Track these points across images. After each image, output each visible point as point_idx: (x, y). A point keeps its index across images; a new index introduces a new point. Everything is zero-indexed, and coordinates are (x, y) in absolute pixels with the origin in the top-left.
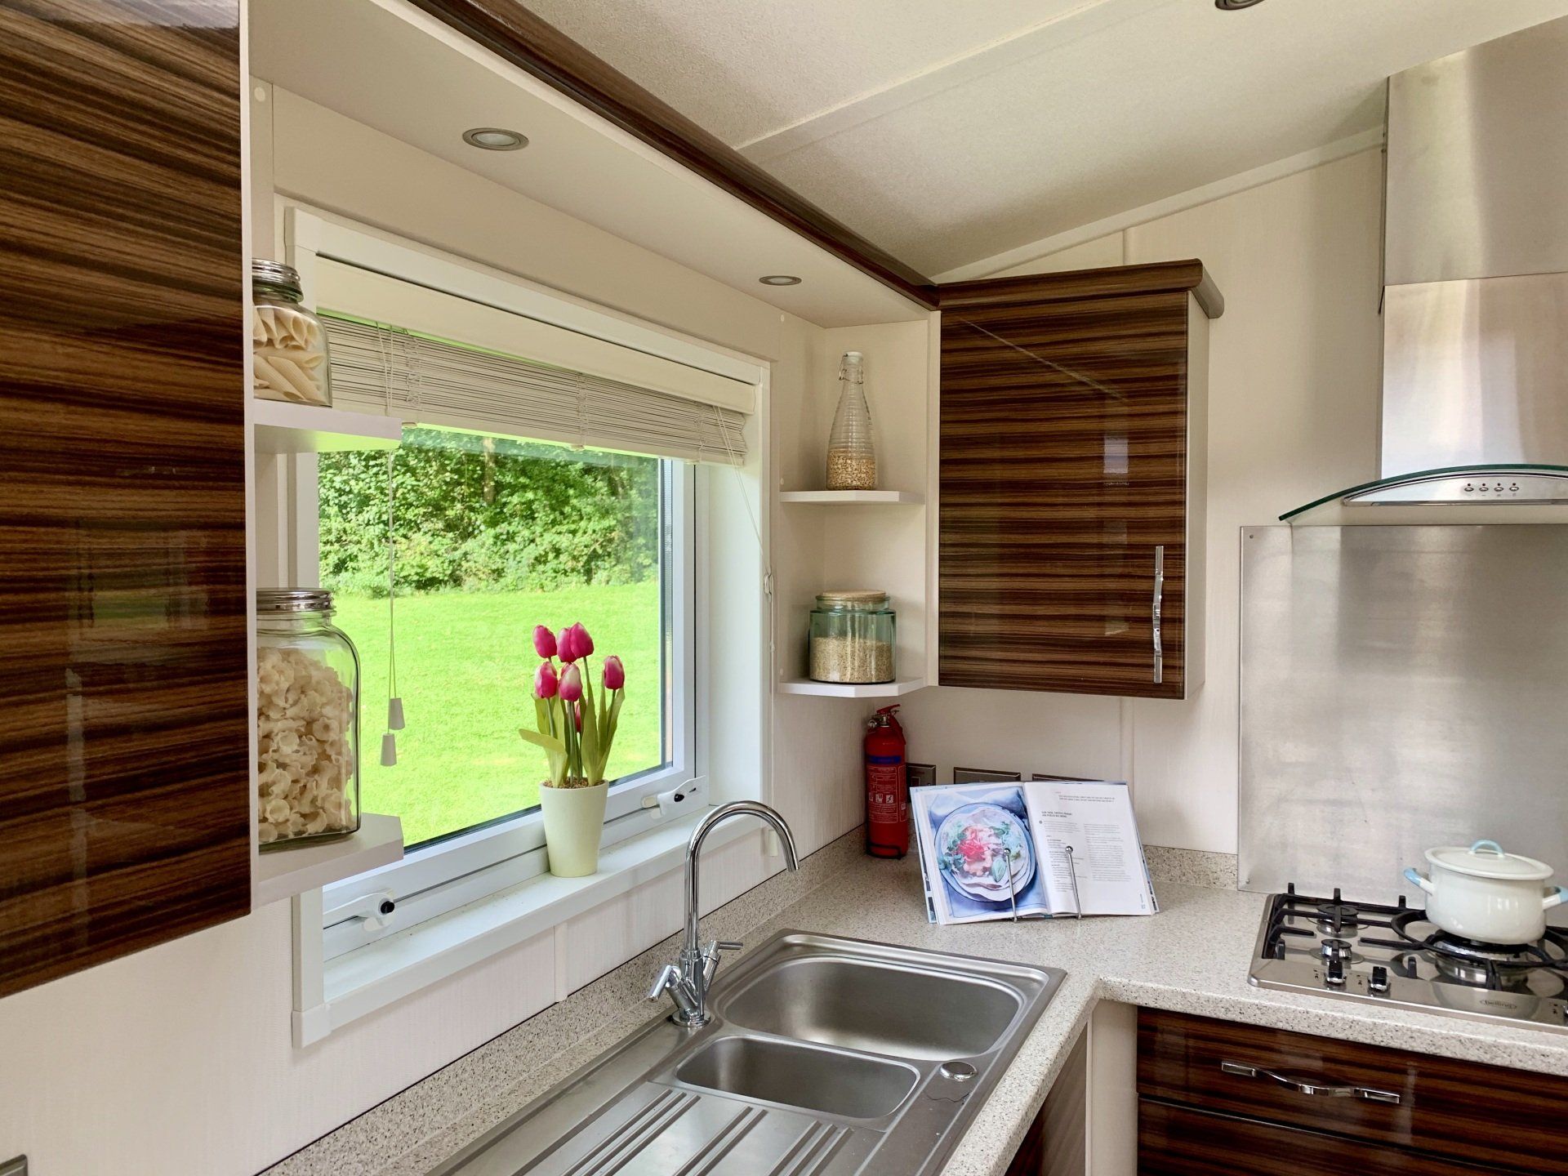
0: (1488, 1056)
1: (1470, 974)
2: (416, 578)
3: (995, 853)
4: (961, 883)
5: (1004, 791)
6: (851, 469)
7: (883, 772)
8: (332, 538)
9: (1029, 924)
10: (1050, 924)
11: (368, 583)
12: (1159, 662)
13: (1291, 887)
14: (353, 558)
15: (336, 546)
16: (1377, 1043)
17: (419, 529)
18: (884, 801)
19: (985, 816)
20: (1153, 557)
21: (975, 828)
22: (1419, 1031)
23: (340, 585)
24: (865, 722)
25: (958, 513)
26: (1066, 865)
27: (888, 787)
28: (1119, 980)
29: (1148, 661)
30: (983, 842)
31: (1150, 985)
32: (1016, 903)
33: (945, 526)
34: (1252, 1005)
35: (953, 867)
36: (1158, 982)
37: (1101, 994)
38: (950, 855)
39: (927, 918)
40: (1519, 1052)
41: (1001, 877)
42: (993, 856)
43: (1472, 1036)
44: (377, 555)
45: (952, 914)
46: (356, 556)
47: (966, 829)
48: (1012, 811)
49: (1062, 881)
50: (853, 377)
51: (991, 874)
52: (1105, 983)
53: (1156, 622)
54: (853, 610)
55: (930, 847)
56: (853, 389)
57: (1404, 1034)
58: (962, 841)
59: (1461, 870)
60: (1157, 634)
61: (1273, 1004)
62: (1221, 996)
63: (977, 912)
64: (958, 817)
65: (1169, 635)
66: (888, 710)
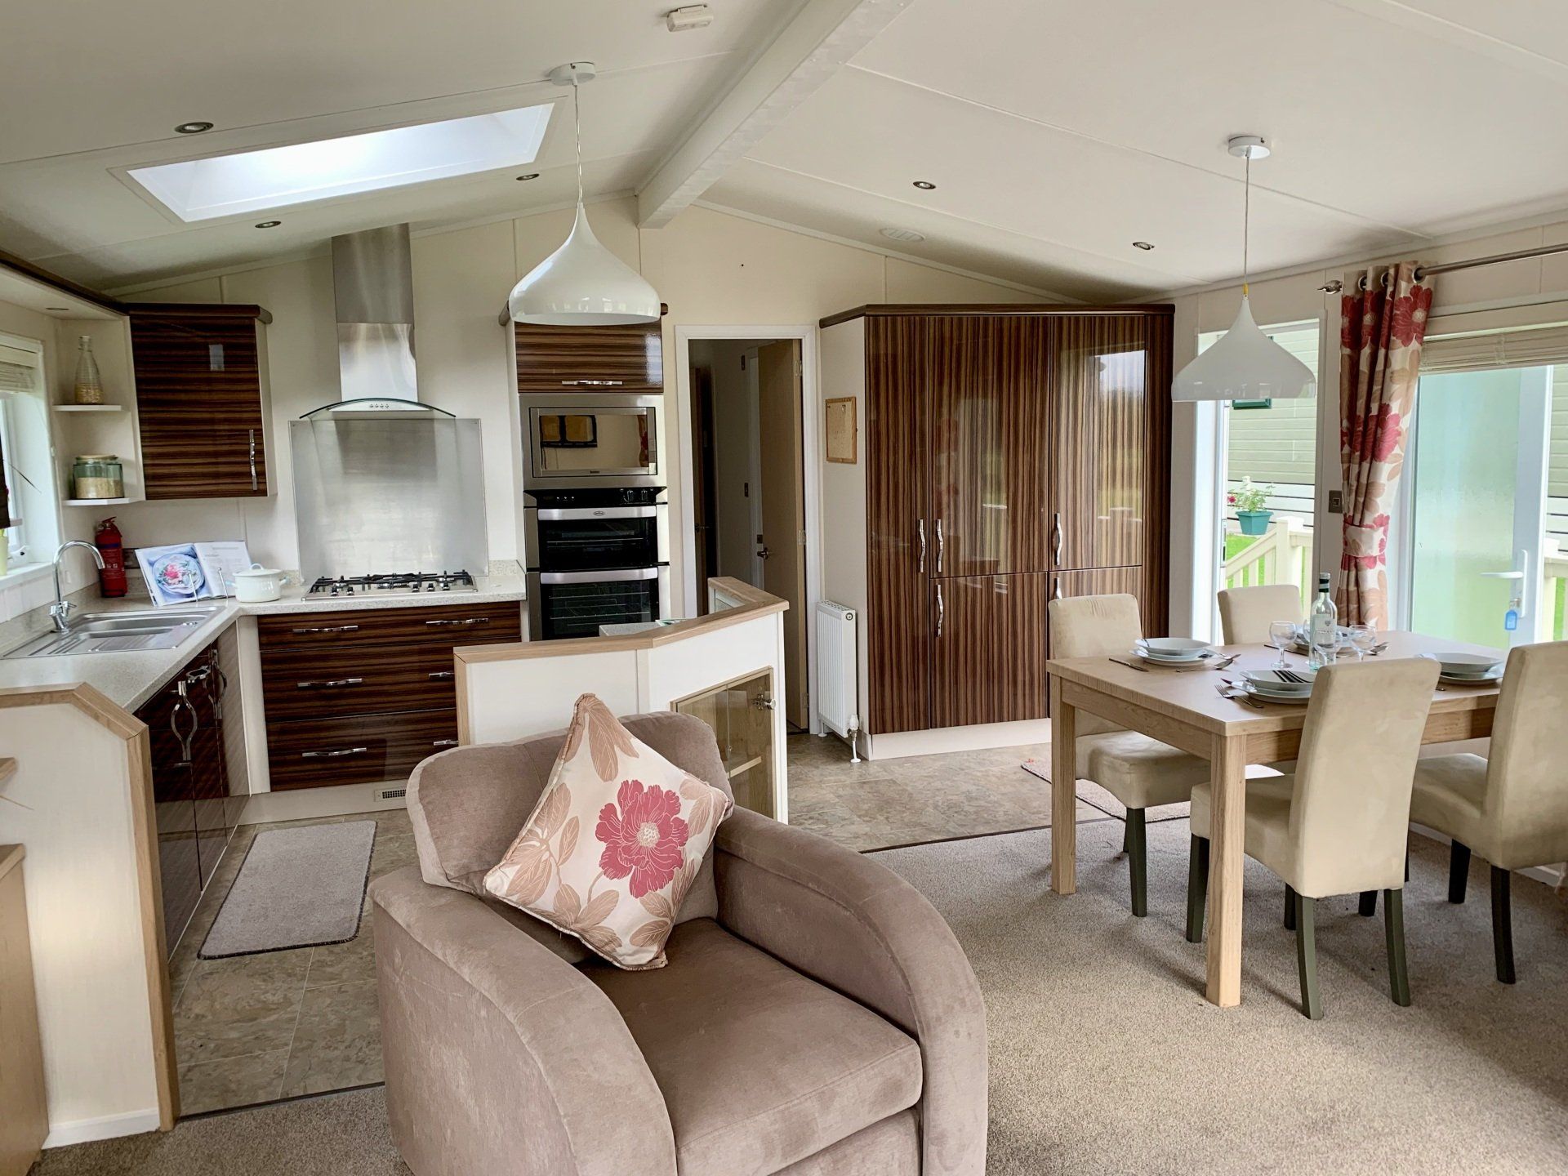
3: (183, 574)
4: (168, 588)
5: (186, 547)
6: (92, 394)
7: (110, 552)
9: (203, 601)
12: (254, 479)
18: (112, 567)
19: (176, 559)
20: (248, 435)
21: (172, 564)
24: (95, 529)
26: (219, 576)
27: (114, 559)
28: (248, 607)
29: (250, 481)
30: (177, 570)
32: (197, 594)
33: (143, 422)
35: (163, 582)
37: (238, 614)
38: (161, 577)
39: (153, 604)
41: (188, 583)
45: (165, 601)
47: (168, 565)
48: (190, 555)
49: (217, 583)
50: (86, 347)
51: (182, 583)
52: (241, 611)
53: (252, 464)
54: (99, 464)
55: (149, 575)
56: (87, 354)
58: (166, 570)
60: (253, 468)
63: (178, 599)
64: (162, 561)
65: (259, 469)
66: (109, 520)
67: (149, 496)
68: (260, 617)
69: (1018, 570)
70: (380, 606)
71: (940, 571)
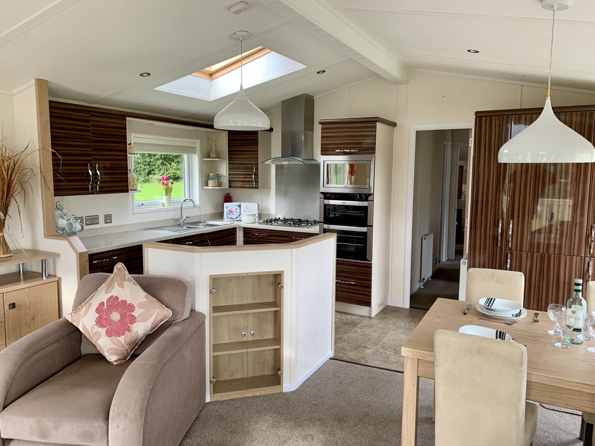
2: (173, 177)
3: (235, 212)
4: (229, 216)
6: (214, 155)
8: (147, 164)
11: (158, 178)
12: (254, 183)
14: (153, 170)
15: (148, 166)
17: (174, 161)
19: (234, 207)
20: (254, 169)
23: (150, 179)
30: (234, 210)
32: (236, 218)
33: (229, 164)
35: (228, 214)
38: (228, 212)
39: (223, 220)
44: (161, 169)
45: (227, 220)
46: (154, 170)
48: (239, 206)
50: (213, 141)
51: (234, 215)
54: (214, 176)
55: (226, 211)
56: (214, 143)
58: (230, 210)
63: (230, 219)
64: (230, 207)
66: (228, 193)
68: (244, 228)
69: (563, 253)
71: (510, 247)
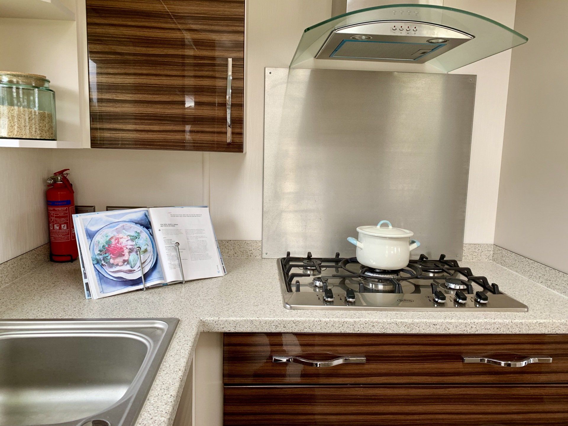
0: (409, 330)
1: (376, 286)
3: (131, 251)
4: (109, 272)
5: (137, 214)
7: (58, 211)
9: (153, 290)
10: (166, 289)
12: (229, 128)
13: (289, 254)
16: (356, 332)
18: (60, 228)
19: (124, 229)
21: (118, 236)
22: (377, 322)
24: (45, 181)
25: (99, 30)
26: (175, 253)
27: (63, 219)
28: (212, 319)
29: (223, 130)
30: (123, 245)
31: (232, 319)
32: (145, 279)
34: (290, 321)
35: (103, 262)
36: (236, 316)
37: (201, 329)
38: (101, 255)
39: (85, 296)
40: (423, 325)
41: (135, 265)
42: (130, 252)
43: (402, 320)
45: (102, 291)
47: (112, 238)
48: (141, 225)
49: (173, 263)
51: (128, 263)
52: (204, 322)
53: (229, 106)
54: (18, 83)
55: (86, 252)
57: (369, 325)
58: (109, 245)
59: (376, 235)
60: (229, 112)
61: (302, 319)
62: (273, 319)
63: (119, 288)
64: (106, 231)
65: (236, 114)
66: (61, 172)
67: (95, 143)
68: (227, 335)
70: (402, 330)
